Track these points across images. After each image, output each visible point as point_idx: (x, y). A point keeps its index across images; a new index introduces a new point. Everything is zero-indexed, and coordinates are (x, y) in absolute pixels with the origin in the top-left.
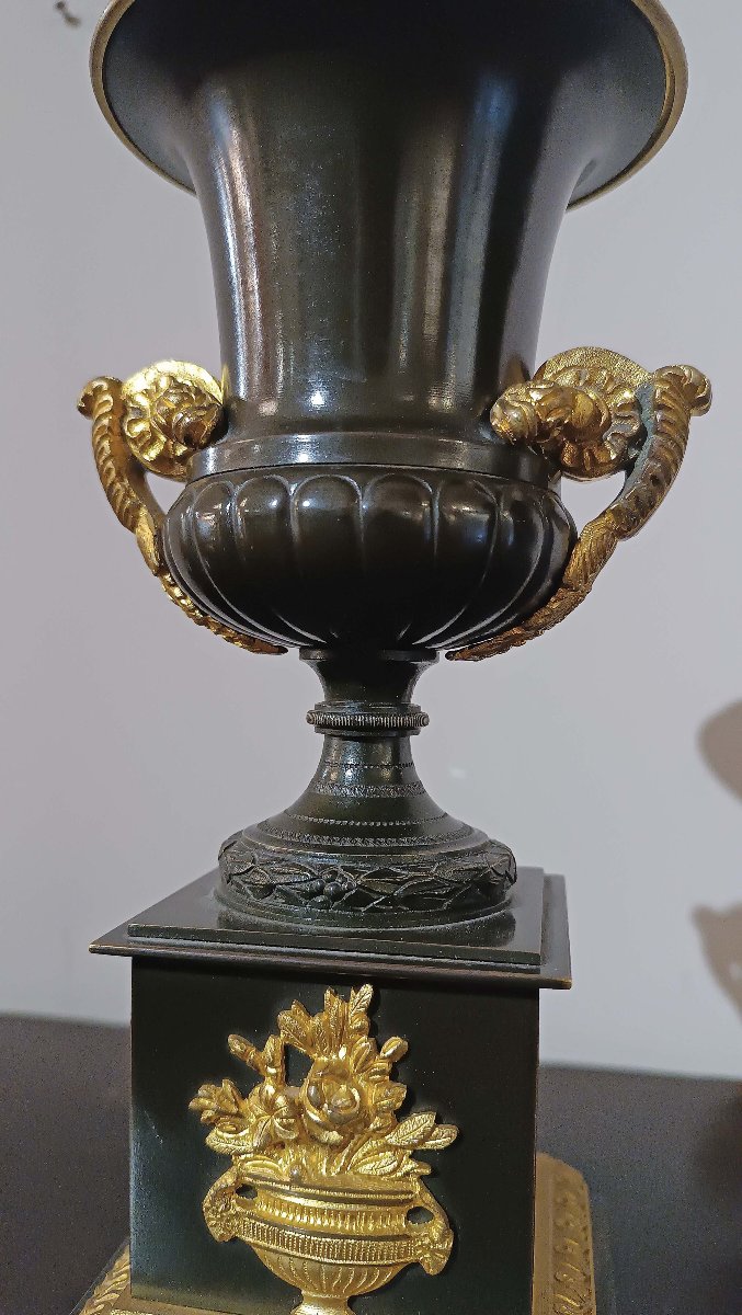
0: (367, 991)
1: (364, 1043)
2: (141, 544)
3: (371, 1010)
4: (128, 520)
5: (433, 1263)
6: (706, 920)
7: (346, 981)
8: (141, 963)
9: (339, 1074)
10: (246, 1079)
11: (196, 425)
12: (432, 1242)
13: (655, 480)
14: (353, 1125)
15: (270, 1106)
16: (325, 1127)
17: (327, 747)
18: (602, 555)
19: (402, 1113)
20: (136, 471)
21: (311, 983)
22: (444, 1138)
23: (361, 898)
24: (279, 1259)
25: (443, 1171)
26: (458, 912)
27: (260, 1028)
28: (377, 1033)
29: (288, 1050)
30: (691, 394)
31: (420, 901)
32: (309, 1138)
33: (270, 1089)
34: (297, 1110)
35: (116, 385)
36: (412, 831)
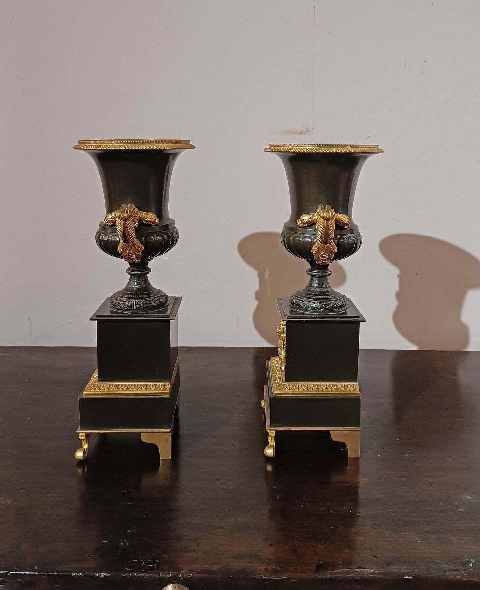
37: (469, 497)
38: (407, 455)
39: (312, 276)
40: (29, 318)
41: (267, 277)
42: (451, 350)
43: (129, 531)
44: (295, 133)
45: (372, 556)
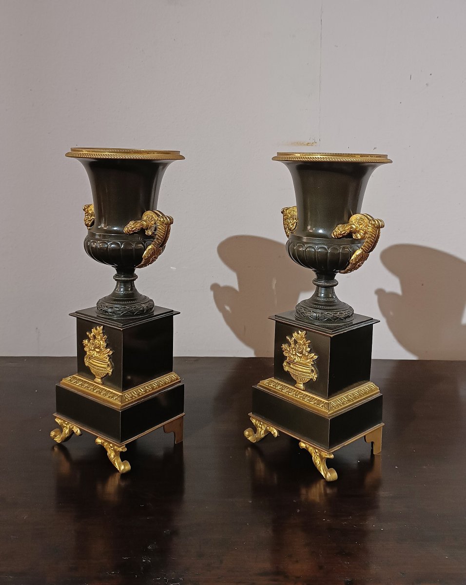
0: (102, 327)
1: (102, 336)
21: (96, 325)
38: (425, 467)
39: (318, 286)
40: (37, 328)
41: (274, 287)
42: (457, 360)
43: (149, 547)
44: (302, 144)
45: (401, 573)
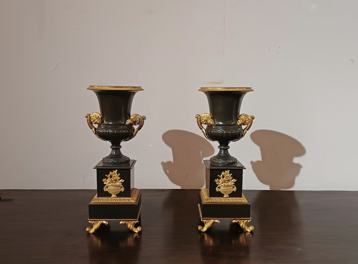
0: (117, 170)
1: (117, 174)
2: (93, 131)
3: (117, 172)
4: (92, 129)
5: (123, 191)
6: (163, 163)
7: (115, 170)
8: (97, 169)
9: (115, 177)
10: (107, 178)
11: (100, 123)
12: (123, 189)
13: (141, 126)
14: (116, 181)
15: (109, 180)
16: (114, 181)
17: (112, 150)
18: (137, 132)
19: (120, 180)
20: (91, 123)
21: (112, 170)
22: (123, 181)
23: (116, 163)
24: (110, 192)
25: (123, 184)
26: (124, 164)
27: (108, 174)
28: (118, 174)
29: (110, 175)
30: (144, 118)
31: (121, 163)
32: (112, 182)
33: (109, 179)
34: (111, 180)
35: (90, 115)
36: (121, 157)
37: (299, 249)
44: (215, 83)
